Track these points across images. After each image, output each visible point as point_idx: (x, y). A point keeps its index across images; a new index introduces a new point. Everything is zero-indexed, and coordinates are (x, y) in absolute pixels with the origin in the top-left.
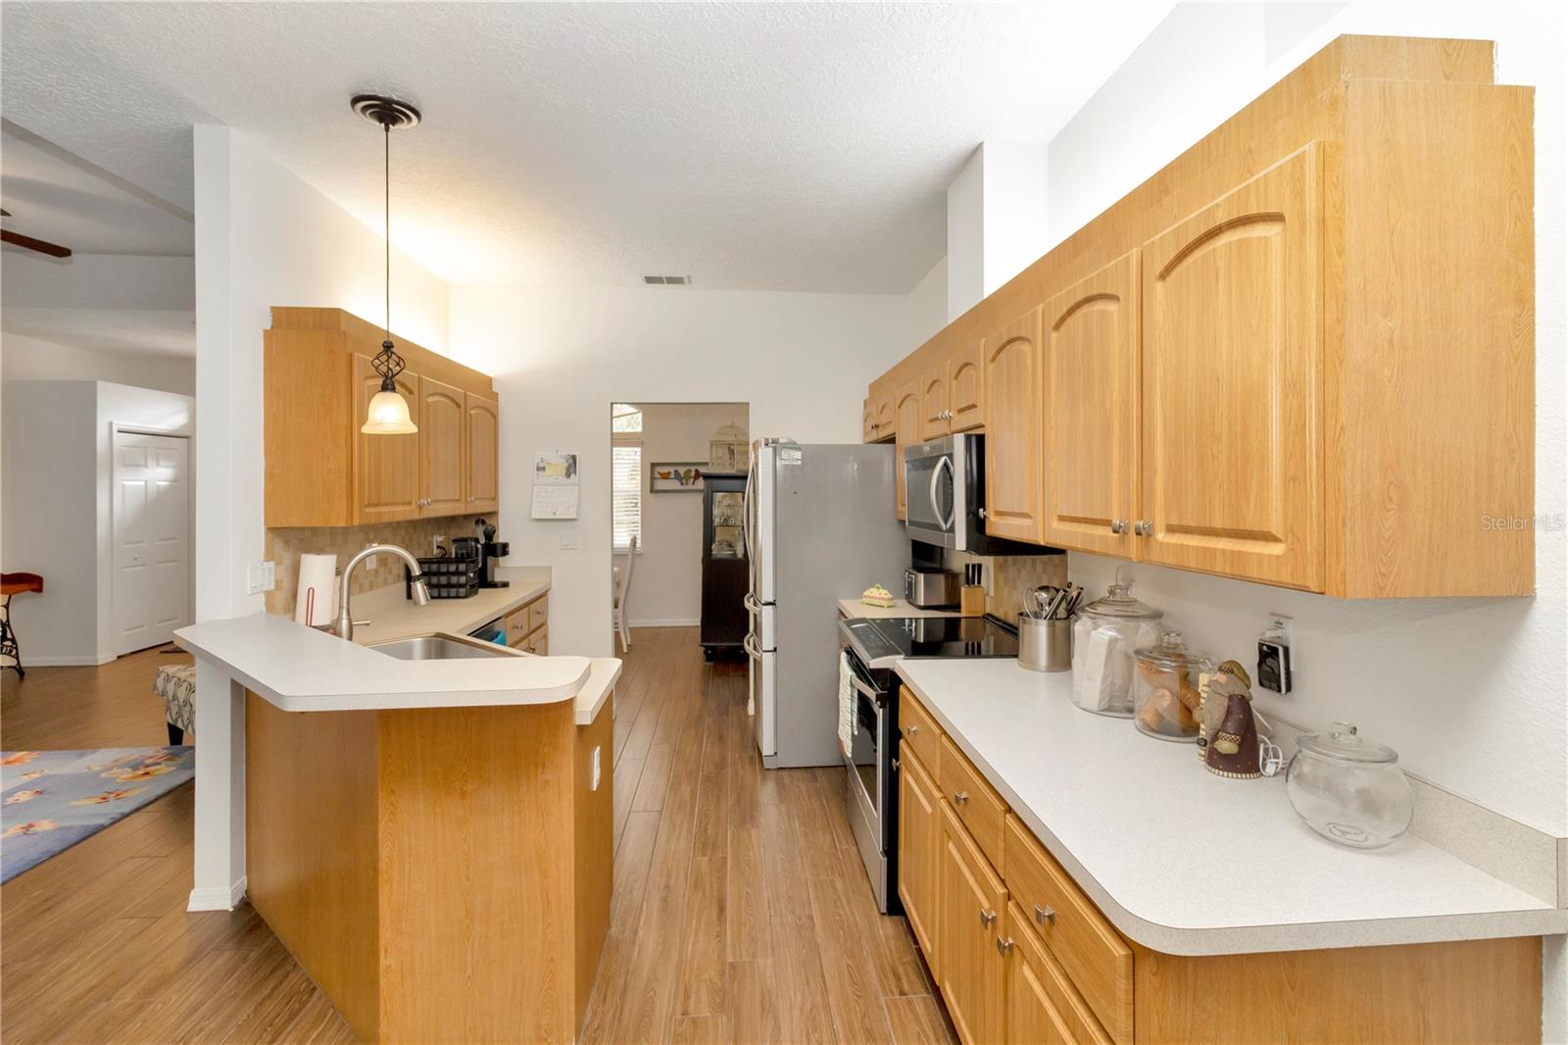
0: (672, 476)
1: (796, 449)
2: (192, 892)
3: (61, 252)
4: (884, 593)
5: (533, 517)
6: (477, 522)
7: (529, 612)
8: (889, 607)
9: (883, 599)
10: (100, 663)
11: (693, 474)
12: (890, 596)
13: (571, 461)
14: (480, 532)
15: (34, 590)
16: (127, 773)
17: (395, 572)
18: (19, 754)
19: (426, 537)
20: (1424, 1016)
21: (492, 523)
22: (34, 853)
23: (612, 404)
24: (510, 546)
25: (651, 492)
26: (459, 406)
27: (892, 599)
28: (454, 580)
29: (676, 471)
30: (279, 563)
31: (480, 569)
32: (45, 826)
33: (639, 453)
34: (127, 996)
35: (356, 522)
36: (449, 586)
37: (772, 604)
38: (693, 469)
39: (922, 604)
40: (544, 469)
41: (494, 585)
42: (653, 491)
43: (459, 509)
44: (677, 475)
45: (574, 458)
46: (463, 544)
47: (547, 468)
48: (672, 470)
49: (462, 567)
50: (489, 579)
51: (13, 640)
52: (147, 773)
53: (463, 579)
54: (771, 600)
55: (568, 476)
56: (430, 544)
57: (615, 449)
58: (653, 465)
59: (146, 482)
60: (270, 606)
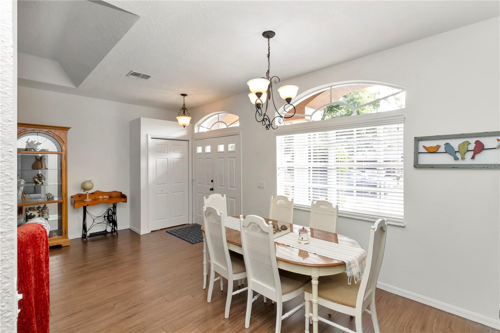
0: (442, 149)
10: (142, 234)
11: (472, 147)
15: (123, 202)
25: (415, 166)
29: (447, 145)
38: (473, 141)
42: (417, 166)
44: (449, 150)
48: (442, 143)
58: (418, 140)
59: (167, 159)
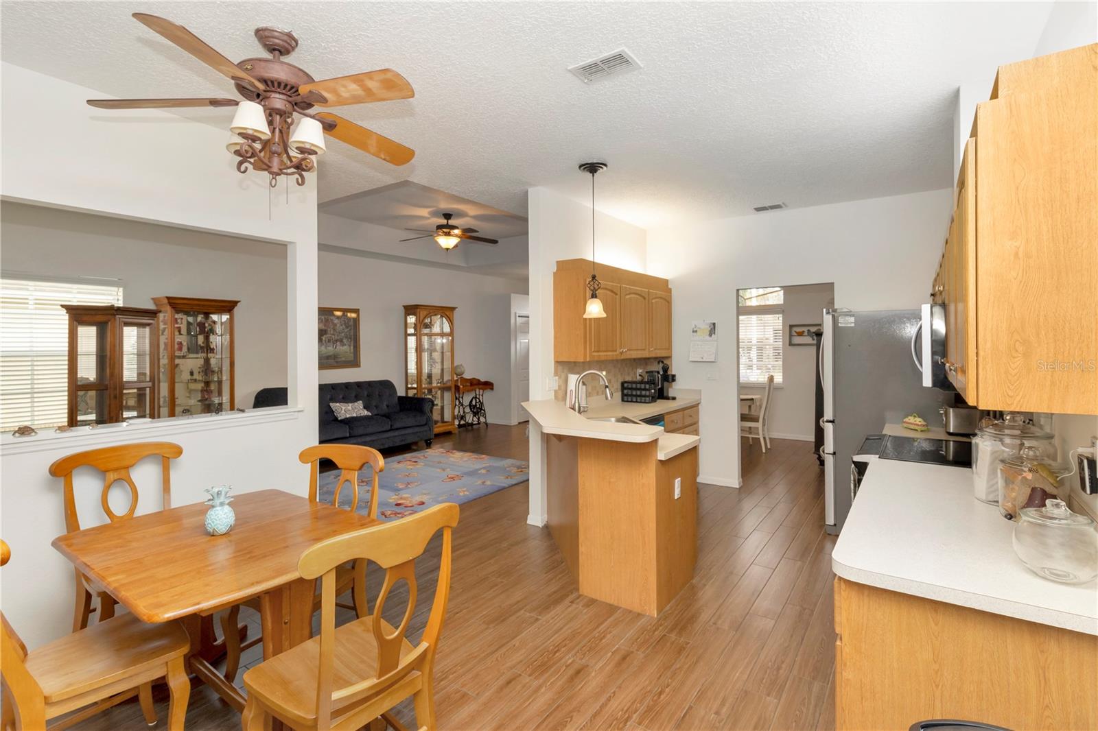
0: (806, 334)
1: (851, 316)
2: (529, 516)
3: (494, 242)
4: (919, 421)
5: (690, 360)
6: (659, 362)
7: (683, 414)
8: (922, 431)
9: (918, 425)
10: (512, 424)
12: (924, 423)
13: (712, 326)
14: (659, 368)
15: (490, 389)
16: (515, 470)
17: (615, 387)
18: (484, 456)
19: (632, 369)
20: (1044, 673)
21: (668, 363)
22: (485, 491)
23: (738, 290)
24: (677, 377)
25: (790, 345)
26: (645, 298)
27: (927, 426)
28: (643, 393)
29: (809, 330)
30: (560, 378)
31: (659, 389)
32: (488, 483)
33: (781, 319)
34: (505, 545)
35: (588, 360)
36: (641, 396)
37: (832, 422)
39: (951, 431)
40: (696, 331)
41: (667, 398)
43: (646, 354)
44: (809, 333)
45: (714, 324)
46: (651, 374)
47: (698, 333)
48: (805, 329)
49: (647, 386)
50: (665, 394)
51: (484, 410)
52: (522, 471)
53: (648, 393)
54: (831, 419)
55: (710, 335)
56: (635, 374)
57: (741, 318)
58: (791, 327)
60: (556, 397)
